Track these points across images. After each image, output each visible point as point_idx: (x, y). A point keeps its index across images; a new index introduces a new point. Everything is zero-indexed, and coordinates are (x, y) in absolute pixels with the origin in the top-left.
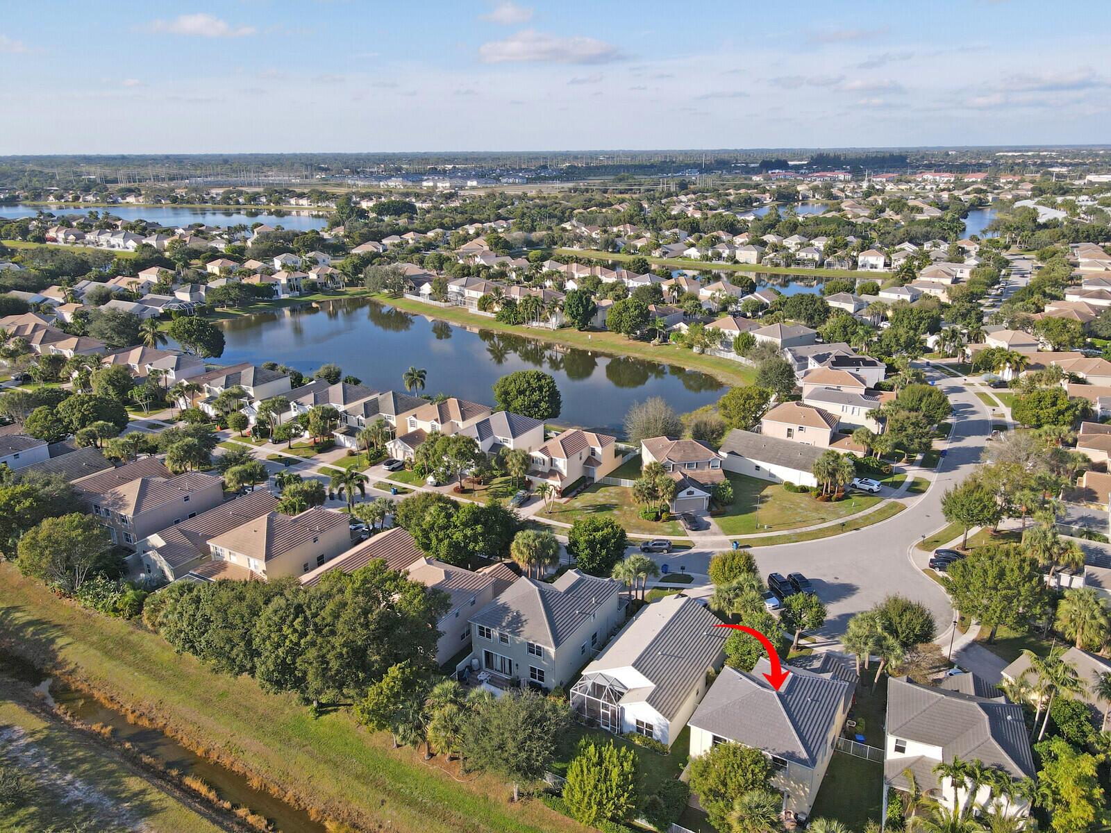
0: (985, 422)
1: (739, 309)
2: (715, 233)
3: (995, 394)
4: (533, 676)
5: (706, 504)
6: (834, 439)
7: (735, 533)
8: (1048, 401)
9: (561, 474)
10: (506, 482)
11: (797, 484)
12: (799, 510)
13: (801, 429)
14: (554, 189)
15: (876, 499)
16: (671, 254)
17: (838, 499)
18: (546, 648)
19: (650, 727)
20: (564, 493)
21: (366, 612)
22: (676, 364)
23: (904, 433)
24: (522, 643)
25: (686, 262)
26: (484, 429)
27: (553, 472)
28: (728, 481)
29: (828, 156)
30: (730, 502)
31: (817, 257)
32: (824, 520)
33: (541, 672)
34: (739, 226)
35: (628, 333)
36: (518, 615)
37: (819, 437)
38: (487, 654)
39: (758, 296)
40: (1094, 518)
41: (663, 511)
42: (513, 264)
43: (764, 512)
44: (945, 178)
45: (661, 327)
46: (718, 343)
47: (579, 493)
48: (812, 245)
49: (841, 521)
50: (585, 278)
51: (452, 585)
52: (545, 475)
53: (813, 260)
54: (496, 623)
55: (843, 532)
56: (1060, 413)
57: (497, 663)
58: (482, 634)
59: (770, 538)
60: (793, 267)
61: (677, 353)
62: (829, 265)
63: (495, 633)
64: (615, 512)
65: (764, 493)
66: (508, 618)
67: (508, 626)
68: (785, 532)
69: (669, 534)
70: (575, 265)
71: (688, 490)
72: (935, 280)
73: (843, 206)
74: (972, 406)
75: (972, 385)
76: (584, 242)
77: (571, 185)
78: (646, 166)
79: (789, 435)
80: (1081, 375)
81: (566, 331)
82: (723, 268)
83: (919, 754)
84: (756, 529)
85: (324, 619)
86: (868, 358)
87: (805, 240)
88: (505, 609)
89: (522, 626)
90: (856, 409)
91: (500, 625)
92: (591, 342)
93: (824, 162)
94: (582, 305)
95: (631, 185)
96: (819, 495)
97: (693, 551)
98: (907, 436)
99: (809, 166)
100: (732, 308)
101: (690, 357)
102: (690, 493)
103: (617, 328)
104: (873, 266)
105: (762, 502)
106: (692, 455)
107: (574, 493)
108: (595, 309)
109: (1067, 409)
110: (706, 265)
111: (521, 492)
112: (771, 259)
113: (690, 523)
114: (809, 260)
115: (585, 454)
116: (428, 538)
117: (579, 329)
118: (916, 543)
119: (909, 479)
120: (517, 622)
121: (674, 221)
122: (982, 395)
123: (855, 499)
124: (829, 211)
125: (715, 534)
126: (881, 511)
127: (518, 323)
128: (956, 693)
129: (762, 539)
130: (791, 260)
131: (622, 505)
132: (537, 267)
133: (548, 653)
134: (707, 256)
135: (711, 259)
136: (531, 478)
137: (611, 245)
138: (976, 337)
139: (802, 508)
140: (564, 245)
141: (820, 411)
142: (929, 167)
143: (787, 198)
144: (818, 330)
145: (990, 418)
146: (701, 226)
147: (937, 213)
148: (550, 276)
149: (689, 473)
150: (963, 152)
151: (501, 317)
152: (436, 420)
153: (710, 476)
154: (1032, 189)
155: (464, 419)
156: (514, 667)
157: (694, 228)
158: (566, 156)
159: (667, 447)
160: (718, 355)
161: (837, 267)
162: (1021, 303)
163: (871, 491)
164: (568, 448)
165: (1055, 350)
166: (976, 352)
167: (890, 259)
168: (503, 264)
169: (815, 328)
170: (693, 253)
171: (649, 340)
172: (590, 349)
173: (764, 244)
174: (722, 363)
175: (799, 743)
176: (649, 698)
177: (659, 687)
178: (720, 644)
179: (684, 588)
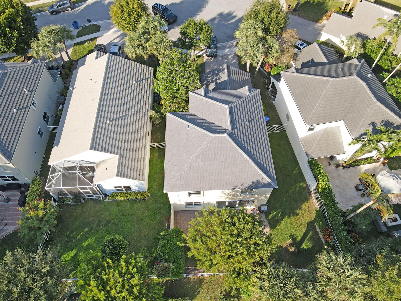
19: (127, 187)
175: (260, 171)
176: (118, 172)
177: (121, 155)
178: (146, 85)
179: (96, 38)
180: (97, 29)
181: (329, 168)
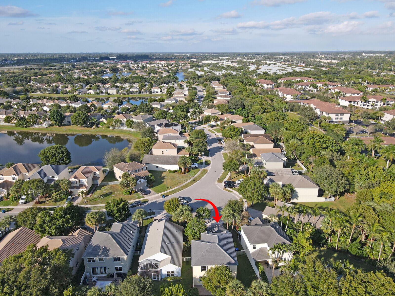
0: (214, 139)
1: (120, 111)
2: (97, 84)
3: (213, 129)
4: (117, 270)
5: (146, 184)
6: (178, 152)
7: (160, 192)
8: (233, 129)
9: (85, 186)
10: (59, 194)
11: (172, 170)
12: (177, 179)
13: (166, 151)
14: (16, 69)
15: (198, 169)
16: (82, 93)
17: (187, 172)
18: (122, 257)
19: (173, 272)
20: (88, 193)
21: (42, 271)
22: (104, 134)
23: (199, 146)
24: (110, 258)
25: (89, 95)
26: (41, 173)
27: (81, 186)
28: (151, 174)
29: (123, 55)
30: (154, 181)
31: (138, 90)
32: (186, 180)
33: (121, 268)
34: (105, 81)
35: (82, 125)
36: (105, 248)
37: (173, 152)
38: (93, 269)
39: (125, 106)
40: (259, 162)
41: (132, 191)
42: (14, 101)
43: (166, 182)
44: (164, 62)
45: (95, 121)
46: (119, 124)
47: (94, 191)
48: (134, 86)
49: (192, 179)
50: (52, 105)
51: (67, 245)
52: (78, 188)
53: (137, 92)
54: (96, 254)
55: (194, 183)
56: (237, 132)
57: (98, 271)
58: (89, 261)
59: (173, 191)
60: (130, 94)
61: (104, 130)
62: (143, 93)
63: (97, 259)
64: (113, 195)
65: (163, 175)
66: (101, 250)
67: (102, 253)
68: (177, 188)
69: (138, 198)
70: (45, 100)
71: (139, 180)
72: (179, 95)
73: (137, 72)
74: (209, 134)
75: (205, 127)
76: (42, 90)
77: (23, 67)
78: (53, 59)
79: (163, 153)
80: (234, 120)
81: (52, 127)
82: (104, 97)
83: (260, 248)
84: (167, 189)
85: (20, 282)
86: (175, 123)
87: (131, 85)
88: (98, 247)
89: (109, 252)
90: (180, 140)
91: (98, 255)
92: (65, 131)
93: (122, 57)
94: (59, 116)
95: (51, 67)
96: (181, 172)
97: (149, 202)
98: (200, 147)
99: (117, 58)
100: (117, 111)
101: (110, 131)
102: (140, 181)
103: (77, 123)
104: (157, 92)
105: (164, 179)
106: (136, 167)
107: (92, 192)
108: (64, 117)
109: (238, 131)
110: (97, 96)
111: (69, 197)
112: (122, 92)
113: (144, 192)
114: (135, 92)
115: (92, 175)
116: (43, 228)
117: (59, 126)
118: (216, 181)
119: (204, 161)
120: (106, 251)
121: (79, 80)
122: (209, 130)
123: (192, 171)
124: (134, 74)
125: (154, 194)
126: (201, 173)
127: (28, 127)
128: (256, 225)
129: (171, 192)
130: (129, 92)
131: (114, 192)
132: (27, 102)
133: (123, 259)
134: (97, 92)
135: (99, 94)
136: (72, 190)
137: (55, 90)
138: (201, 112)
139: (178, 178)
140: (33, 92)
141: (171, 143)
142: (157, 59)
143: (115, 70)
144: (153, 115)
145: (215, 137)
146: (90, 82)
147: (168, 74)
148: (34, 105)
149: (136, 174)
150: (165, 54)
151: (18, 125)
152: (15, 174)
153: (144, 174)
154: (190, 66)
155: (28, 172)
156: (107, 270)
157: (87, 82)
158: (14, 55)
159: (125, 166)
160: (120, 129)
161: (145, 93)
162: (207, 101)
163: (196, 167)
164: (85, 174)
165: (222, 114)
166: (203, 117)
167: (161, 89)
168: (9, 102)
169: (152, 115)
170: (91, 92)
171: (91, 127)
172: (65, 133)
173: (117, 87)
174: (122, 132)
175: (230, 258)
176: (171, 262)
177: (172, 257)
178: (182, 233)
179: (153, 217)
180: (154, 213)
181: (267, 269)
